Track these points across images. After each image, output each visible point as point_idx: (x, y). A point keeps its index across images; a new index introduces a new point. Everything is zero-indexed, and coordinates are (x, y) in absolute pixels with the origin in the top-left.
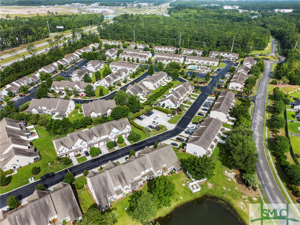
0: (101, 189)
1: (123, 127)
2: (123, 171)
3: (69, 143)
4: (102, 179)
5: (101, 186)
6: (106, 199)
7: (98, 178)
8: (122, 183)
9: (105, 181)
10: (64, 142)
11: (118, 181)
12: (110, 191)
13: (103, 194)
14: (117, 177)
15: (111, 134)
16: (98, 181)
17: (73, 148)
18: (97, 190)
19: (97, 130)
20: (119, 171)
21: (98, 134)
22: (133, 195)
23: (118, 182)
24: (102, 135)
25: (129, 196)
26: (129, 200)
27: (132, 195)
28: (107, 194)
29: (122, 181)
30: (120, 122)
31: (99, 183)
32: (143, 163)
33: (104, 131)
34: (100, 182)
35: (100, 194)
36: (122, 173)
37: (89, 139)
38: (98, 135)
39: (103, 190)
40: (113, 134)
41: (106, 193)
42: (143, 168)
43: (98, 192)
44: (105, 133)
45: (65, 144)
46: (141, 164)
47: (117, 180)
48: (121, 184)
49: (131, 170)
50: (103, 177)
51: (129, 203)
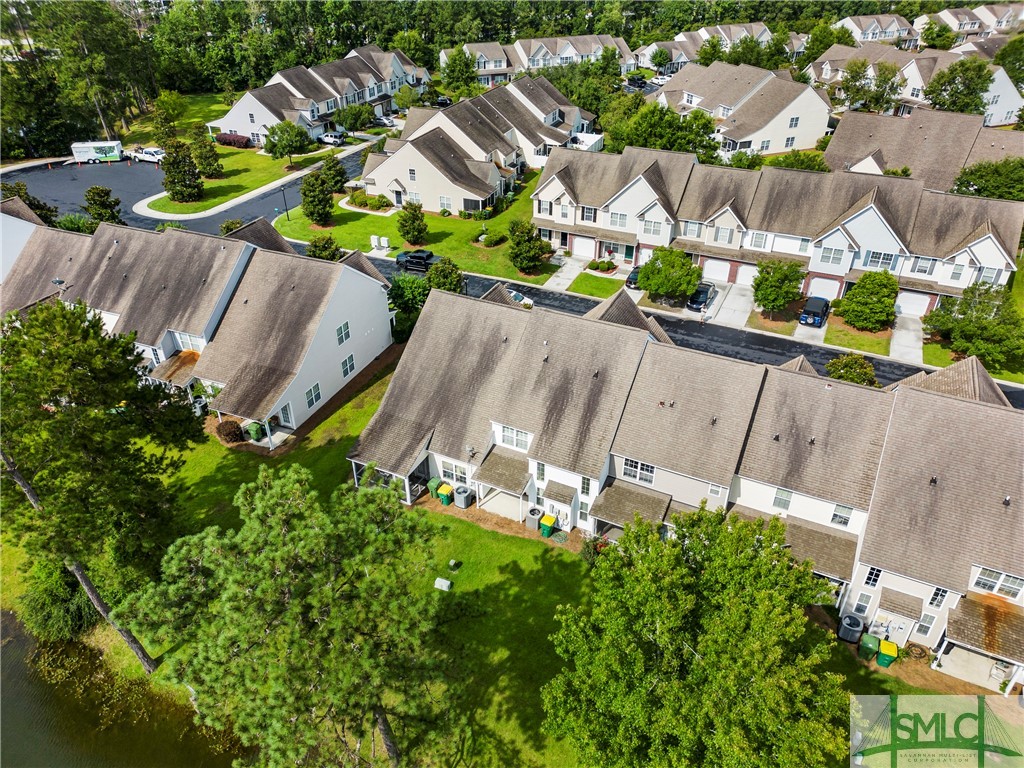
0: (436, 383)
1: (949, 242)
2: (612, 372)
3: (599, 185)
4: (478, 335)
5: (449, 366)
6: (406, 443)
7: (469, 317)
8: (555, 430)
9: (483, 355)
10: (582, 172)
11: (540, 400)
12: (464, 426)
13: (426, 411)
14: (554, 380)
15: (836, 240)
16: (456, 334)
17: (603, 221)
18: (417, 370)
19: (772, 190)
20: (595, 354)
21: (761, 210)
22: (575, 565)
23: (535, 406)
24: (776, 225)
25: (546, 551)
26: (523, 566)
27: (567, 559)
28: (439, 427)
29: (558, 421)
30: (953, 205)
31: (450, 346)
32: (808, 427)
33: (806, 208)
34: (460, 343)
35: (410, 401)
36: (600, 379)
37: (698, 211)
38: (754, 215)
39: (437, 392)
40: (845, 248)
41: (436, 420)
42: (784, 459)
43: (411, 383)
44: (802, 223)
45: (580, 184)
46: (785, 422)
47: (544, 393)
48: (545, 431)
49: (678, 406)
50: (497, 329)
51: (497, 578)
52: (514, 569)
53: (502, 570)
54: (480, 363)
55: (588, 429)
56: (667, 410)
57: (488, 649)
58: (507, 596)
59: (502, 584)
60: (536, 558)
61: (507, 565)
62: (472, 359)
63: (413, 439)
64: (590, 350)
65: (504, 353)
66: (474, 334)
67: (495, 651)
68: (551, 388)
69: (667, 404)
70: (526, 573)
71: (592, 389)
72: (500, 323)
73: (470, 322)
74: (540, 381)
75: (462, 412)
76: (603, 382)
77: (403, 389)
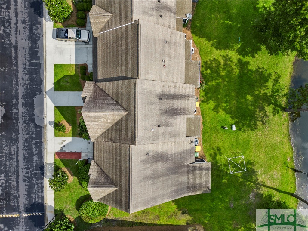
0: (172, 177)
2: (157, 92)
4: (148, 170)
5: (164, 175)
6: (197, 172)
8: (184, 109)
11: (175, 121)
12: (184, 152)
13: (182, 173)
14: (166, 118)
16: (150, 182)
18: (169, 190)
22: (205, 90)
25: (203, 102)
26: (213, 106)
29: (180, 109)
31: (156, 181)
32: (154, 2)
34: (153, 177)
35: (181, 184)
43: (174, 188)
47: (172, 121)
49: (163, 58)
50: (144, 162)
51: (222, 112)
52: (216, 109)
53: (217, 112)
54: (159, 161)
55: (180, 95)
56: (166, 63)
57: (249, 102)
58: (227, 106)
59: (223, 110)
60: (208, 104)
61: (215, 111)
62: (159, 166)
63: (195, 170)
64: (151, 106)
65: (153, 151)
66: (148, 172)
67: (248, 100)
68: (170, 118)
69: (163, 64)
70: (215, 104)
71: (167, 99)
72: (141, 162)
73: (143, 178)
74: (168, 125)
75: (179, 156)
76: (163, 95)
77: (177, 191)
